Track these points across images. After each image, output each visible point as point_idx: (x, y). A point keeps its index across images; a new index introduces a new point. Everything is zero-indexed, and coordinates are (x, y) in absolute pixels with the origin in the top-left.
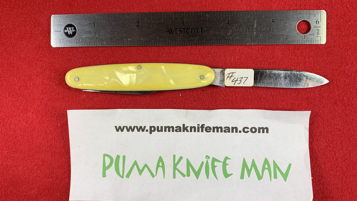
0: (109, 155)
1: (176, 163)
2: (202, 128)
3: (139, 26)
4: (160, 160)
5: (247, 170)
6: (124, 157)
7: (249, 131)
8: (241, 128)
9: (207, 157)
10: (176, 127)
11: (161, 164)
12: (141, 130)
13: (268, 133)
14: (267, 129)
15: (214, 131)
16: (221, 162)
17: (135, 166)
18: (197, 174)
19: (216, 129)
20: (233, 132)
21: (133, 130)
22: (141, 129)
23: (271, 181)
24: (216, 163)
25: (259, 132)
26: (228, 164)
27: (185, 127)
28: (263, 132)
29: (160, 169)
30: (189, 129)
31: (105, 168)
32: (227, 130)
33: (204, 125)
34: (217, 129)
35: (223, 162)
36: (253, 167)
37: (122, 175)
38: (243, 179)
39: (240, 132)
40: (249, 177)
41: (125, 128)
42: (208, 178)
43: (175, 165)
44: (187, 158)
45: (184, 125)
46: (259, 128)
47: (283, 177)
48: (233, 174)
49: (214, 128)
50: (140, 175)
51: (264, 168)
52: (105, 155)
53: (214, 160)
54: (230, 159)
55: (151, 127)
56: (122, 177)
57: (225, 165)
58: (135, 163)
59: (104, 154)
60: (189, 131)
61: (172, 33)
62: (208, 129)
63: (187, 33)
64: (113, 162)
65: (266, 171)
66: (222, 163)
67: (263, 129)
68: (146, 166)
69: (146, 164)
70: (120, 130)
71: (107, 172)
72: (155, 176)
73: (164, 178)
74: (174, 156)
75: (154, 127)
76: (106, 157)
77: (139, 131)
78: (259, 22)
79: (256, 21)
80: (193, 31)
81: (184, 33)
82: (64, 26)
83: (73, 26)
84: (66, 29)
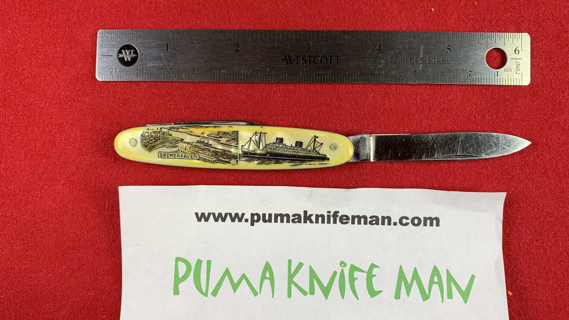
0: (185, 260)
1: (292, 273)
2: (335, 217)
3: (238, 51)
4: (268, 267)
5: (405, 285)
6: (209, 262)
7: (408, 223)
8: (395, 219)
9: (343, 264)
10: (294, 215)
11: (268, 275)
12: (237, 220)
13: (439, 226)
14: (437, 219)
15: (353, 223)
16: (364, 272)
17: (227, 277)
18: (326, 291)
19: (356, 219)
20: (383, 224)
21: (224, 220)
22: (237, 218)
23: (443, 302)
24: (356, 274)
25: (425, 225)
26: (376, 275)
27: (308, 215)
28: (431, 225)
29: (267, 283)
30: (313, 218)
31: (178, 281)
32: (375, 220)
33: (338, 212)
34: (359, 219)
35: (367, 271)
36: (415, 281)
37: (205, 292)
38: (399, 298)
39: (395, 224)
40: (408, 296)
41: (212, 217)
42: (343, 298)
43: (291, 277)
44: (310, 266)
45: (305, 212)
46: (426, 219)
47: (461, 295)
48: (382, 291)
49: (353, 217)
50: (235, 292)
51: (432, 282)
52: (178, 259)
53: (353, 268)
54: (379, 267)
55: (252, 215)
56: (206, 295)
57: (370, 276)
58: (227, 273)
59: (176, 258)
60: (314, 221)
61: (291, 63)
62: (345, 219)
63: (315, 63)
64: (191, 270)
65: (435, 287)
66: (366, 274)
67: (431, 219)
68: (244, 277)
69: (244, 275)
70: (203, 219)
71: (181, 286)
72: (258, 294)
73: (273, 297)
74: (290, 262)
75: (258, 215)
76: (179, 262)
77: (233, 220)
78: (427, 48)
79: (422, 47)
80: (324, 60)
81: (310, 63)
82: (118, 48)
83: (133, 48)
84: (122, 53)
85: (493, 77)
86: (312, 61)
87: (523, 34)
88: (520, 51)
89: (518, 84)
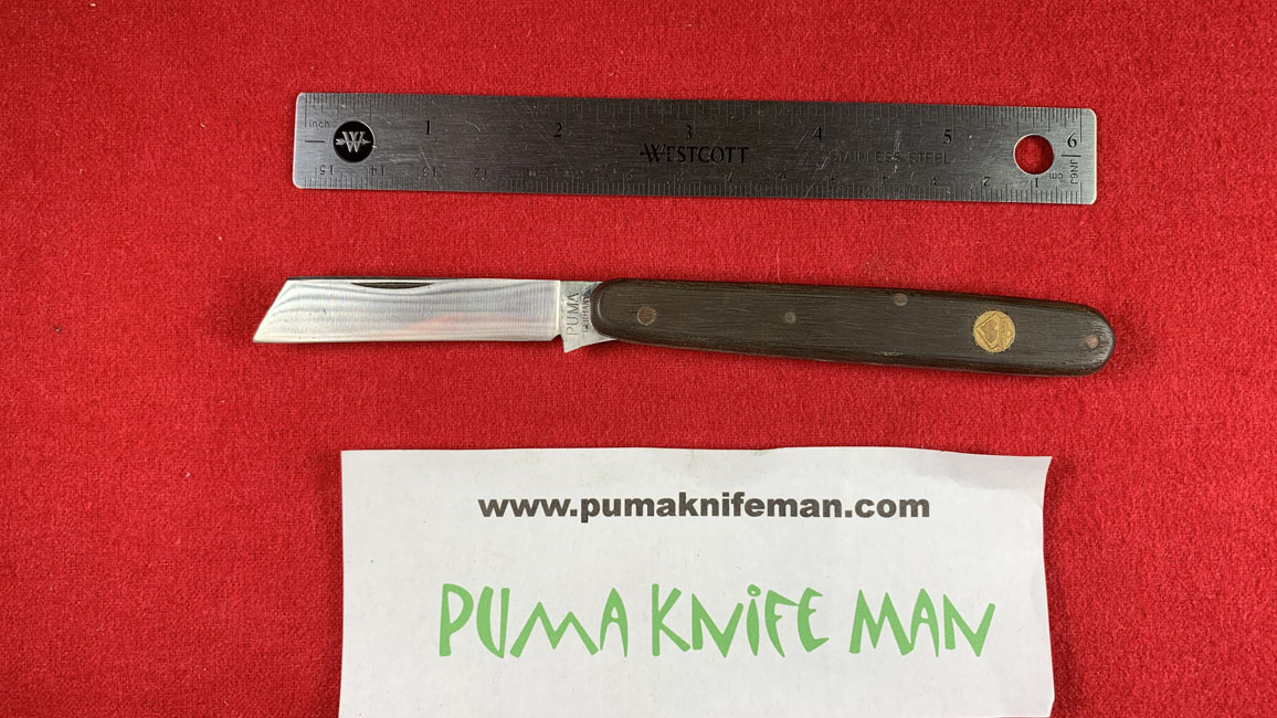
1: (660, 609)
2: (736, 504)
3: (560, 136)
4: (614, 600)
5: (868, 626)
7: (873, 512)
8: (850, 504)
9: (754, 590)
10: (661, 502)
11: (615, 614)
12: (555, 512)
13: (928, 516)
14: (925, 504)
15: (771, 513)
16: (794, 604)
17: (539, 619)
18: (724, 642)
19: (777, 507)
21: (531, 512)
22: (557, 508)
24: (779, 609)
25: (903, 515)
26: (814, 610)
27: (687, 500)
28: (914, 514)
29: (614, 628)
30: (697, 506)
32: (811, 508)
33: (743, 494)
34: (781, 506)
35: (798, 603)
36: (886, 618)
38: (858, 651)
39: (849, 514)
40: (875, 647)
41: (509, 507)
42: (755, 652)
43: (658, 616)
44: (693, 595)
45: (682, 496)
46: (904, 503)
48: (827, 639)
49: (772, 504)
50: (554, 648)
51: (917, 620)
53: (774, 598)
54: (821, 595)
55: (585, 503)
57: (804, 612)
58: (540, 611)
60: (699, 511)
61: (658, 160)
62: (755, 507)
63: (700, 159)
65: (924, 629)
66: (797, 607)
67: (914, 504)
68: (571, 618)
69: (571, 614)
70: (493, 512)
72: (597, 650)
73: (625, 656)
74: (655, 588)
75: (595, 502)
77: (548, 513)
78: (907, 135)
79: (899, 132)
80: (718, 155)
81: (692, 161)
82: (334, 127)
83: (363, 128)
84: (342, 137)
85: (1028, 187)
86: (696, 157)
87: (1085, 110)
88: (1078, 142)
89: (1074, 203)
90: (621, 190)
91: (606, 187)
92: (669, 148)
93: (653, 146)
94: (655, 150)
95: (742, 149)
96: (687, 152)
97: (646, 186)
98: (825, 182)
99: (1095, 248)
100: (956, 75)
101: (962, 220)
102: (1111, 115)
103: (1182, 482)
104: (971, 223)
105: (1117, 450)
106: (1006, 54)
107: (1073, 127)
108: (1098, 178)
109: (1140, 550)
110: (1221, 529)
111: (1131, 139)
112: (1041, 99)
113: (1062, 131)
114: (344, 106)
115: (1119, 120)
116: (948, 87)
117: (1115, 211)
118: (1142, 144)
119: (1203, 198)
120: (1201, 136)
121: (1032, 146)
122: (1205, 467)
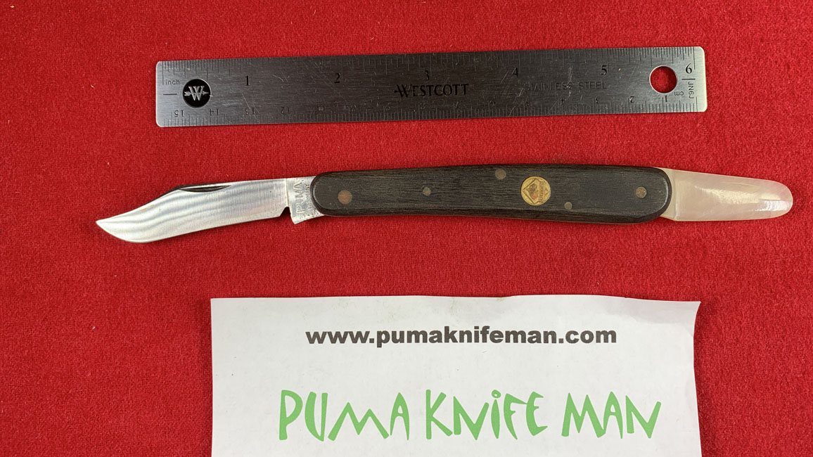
0: (293, 393)
1: (431, 407)
2: (484, 334)
3: (339, 82)
4: (400, 401)
5: (575, 418)
6: (325, 396)
9: (496, 394)
10: (432, 333)
11: (400, 410)
12: (359, 340)
13: (616, 342)
15: (508, 340)
17: (348, 414)
18: (475, 429)
19: (512, 336)
21: (343, 341)
22: (360, 337)
23: (622, 437)
24: (513, 406)
25: (598, 341)
26: (538, 407)
27: (450, 332)
28: (606, 340)
29: (399, 421)
30: (457, 336)
31: (285, 421)
32: (535, 337)
33: (488, 327)
35: (526, 402)
36: (587, 412)
37: (320, 435)
38: (568, 435)
39: (561, 341)
40: (579, 432)
41: (327, 338)
42: (497, 436)
43: (430, 412)
44: (454, 397)
45: (447, 329)
46: (599, 333)
47: (644, 428)
48: (547, 427)
49: (508, 334)
50: (358, 434)
51: (607, 413)
52: (285, 393)
53: (510, 399)
54: (542, 397)
55: (379, 334)
56: (321, 438)
57: (531, 408)
58: (348, 409)
59: (282, 391)
60: (458, 340)
61: (407, 96)
62: (497, 337)
63: (436, 94)
64: (301, 407)
65: (613, 419)
66: (526, 405)
67: (606, 334)
68: (370, 413)
69: (370, 410)
70: (316, 340)
71: (289, 427)
72: (388, 435)
73: (408, 439)
74: (428, 392)
75: (386, 333)
76: (286, 396)
77: (354, 341)
78: (577, 70)
79: (570, 69)
80: (447, 90)
81: (430, 95)
82: (183, 83)
83: (203, 83)
84: (189, 90)
85: (661, 102)
86: (433, 93)
87: (696, 48)
88: (693, 70)
89: (692, 111)
90: (383, 118)
91: (372, 116)
92: (414, 87)
93: (403, 86)
94: (404, 89)
95: (465, 85)
96: (427, 89)
97: (400, 114)
98: (522, 105)
99: (708, 142)
100: (608, 28)
101: (617, 127)
102: (714, 51)
103: (775, 298)
104: (624, 128)
105: (731, 279)
106: (641, 12)
107: (689, 60)
108: (708, 94)
109: (749, 346)
110: (803, 329)
111: (729, 67)
112: (666, 42)
113: (682, 62)
114: (189, 69)
115: (720, 54)
116: (603, 36)
117: (721, 115)
118: (737, 69)
119: (780, 104)
120: (776, 62)
121: (662, 74)
122: (790, 288)
